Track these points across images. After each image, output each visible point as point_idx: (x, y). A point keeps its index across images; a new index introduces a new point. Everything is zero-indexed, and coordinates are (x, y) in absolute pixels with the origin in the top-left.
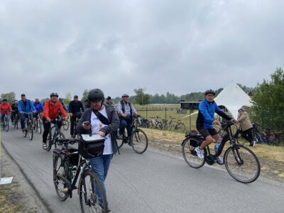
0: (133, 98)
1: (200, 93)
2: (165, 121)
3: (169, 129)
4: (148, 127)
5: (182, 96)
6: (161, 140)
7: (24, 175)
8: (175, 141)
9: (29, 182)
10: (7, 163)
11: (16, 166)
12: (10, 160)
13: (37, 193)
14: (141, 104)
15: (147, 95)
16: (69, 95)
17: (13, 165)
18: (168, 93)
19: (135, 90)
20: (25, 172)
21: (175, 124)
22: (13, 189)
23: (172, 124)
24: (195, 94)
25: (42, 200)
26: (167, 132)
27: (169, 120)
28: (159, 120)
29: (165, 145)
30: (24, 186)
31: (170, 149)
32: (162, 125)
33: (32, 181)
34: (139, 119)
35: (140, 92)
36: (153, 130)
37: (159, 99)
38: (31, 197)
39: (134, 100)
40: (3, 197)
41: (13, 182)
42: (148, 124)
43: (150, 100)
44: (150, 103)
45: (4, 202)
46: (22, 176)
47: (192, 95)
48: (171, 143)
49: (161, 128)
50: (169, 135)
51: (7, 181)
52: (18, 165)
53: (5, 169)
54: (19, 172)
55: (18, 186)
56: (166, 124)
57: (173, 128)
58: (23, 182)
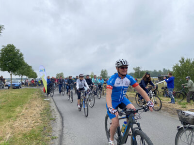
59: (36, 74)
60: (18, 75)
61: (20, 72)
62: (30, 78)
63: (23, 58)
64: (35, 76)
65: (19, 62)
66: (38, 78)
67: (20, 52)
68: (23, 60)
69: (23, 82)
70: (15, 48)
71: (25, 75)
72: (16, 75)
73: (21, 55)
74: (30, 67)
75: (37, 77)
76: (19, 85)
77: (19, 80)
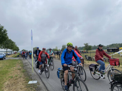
0: (83, 47)
1: (116, 44)
4: (91, 61)
5: (108, 46)
11: (38, 76)
12: (36, 73)
13: (46, 88)
15: (90, 46)
16: (57, 47)
19: (84, 44)
20: (42, 79)
22: (38, 86)
24: (114, 44)
30: (41, 85)
33: (44, 83)
34: (87, 57)
35: (86, 45)
38: (44, 90)
39: (84, 48)
40: (34, 88)
41: (37, 83)
42: (91, 59)
43: (92, 48)
44: (91, 49)
46: (40, 80)
47: (112, 45)
51: (35, 82)
53: (34, 77)
55: (39, 84)
58: (41, 83)
59: (18, 48)
60: (4, 48)
61: (5, 46)
62: (14, 50)
63: (7, 34)
64: (17, 49)
65: (3, 36)
67: (4, 29)
68: (6, 35)
69: (9, 54)
71: (9, 48)
72: (2, 49)
73: (5, 31)
74: (13, 42)
75: (19, 50)
76: (3, 57)
77: (3, 53)
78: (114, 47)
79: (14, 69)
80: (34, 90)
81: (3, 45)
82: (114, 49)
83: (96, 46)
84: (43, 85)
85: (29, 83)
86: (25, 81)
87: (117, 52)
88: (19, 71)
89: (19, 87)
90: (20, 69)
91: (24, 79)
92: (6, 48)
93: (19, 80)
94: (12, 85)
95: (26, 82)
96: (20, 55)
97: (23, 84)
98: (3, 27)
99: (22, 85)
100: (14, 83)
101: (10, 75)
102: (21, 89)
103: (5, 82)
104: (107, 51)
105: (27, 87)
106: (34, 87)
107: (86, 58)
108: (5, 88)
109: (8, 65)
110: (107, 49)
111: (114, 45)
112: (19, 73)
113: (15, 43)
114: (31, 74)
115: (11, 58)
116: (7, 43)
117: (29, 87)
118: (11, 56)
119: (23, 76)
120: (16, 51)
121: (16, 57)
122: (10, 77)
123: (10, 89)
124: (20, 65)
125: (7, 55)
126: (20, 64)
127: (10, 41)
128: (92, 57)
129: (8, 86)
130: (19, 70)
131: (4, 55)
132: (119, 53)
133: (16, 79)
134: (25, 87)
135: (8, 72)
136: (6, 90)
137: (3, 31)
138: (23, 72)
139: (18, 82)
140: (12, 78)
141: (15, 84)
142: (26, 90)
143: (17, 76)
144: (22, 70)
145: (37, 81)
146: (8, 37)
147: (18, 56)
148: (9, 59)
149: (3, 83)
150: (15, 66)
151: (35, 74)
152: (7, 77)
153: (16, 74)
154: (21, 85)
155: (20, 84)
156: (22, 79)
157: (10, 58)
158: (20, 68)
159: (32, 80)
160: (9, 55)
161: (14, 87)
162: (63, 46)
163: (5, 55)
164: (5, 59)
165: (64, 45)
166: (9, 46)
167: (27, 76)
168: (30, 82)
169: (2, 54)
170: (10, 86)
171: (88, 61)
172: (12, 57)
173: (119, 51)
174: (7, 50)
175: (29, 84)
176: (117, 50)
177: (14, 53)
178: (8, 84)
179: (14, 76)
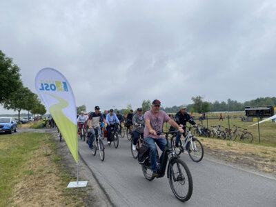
0: (189, 107)
1: (267, 98)
2: (229, 131)
3: (233, 138)
4: (209, 137)
5: (247, 103)
6: (226, 151)
7: (97, 180)
8: (242, 152)
9: (100, 186)
10: (83, 168)
11: (89, 172)
12: (84, 165)
13: (108, 198)
14: (200, 112)
15: (206, 102)
16: (130, 106)
17: (87, 170)
18: (229, 100)
19: (193, 99)
20: (97, 177)
21: (241, 133)
22: (88, 192)
23: (237, 133)
24: (262, 99)
25: (112, 204)
26: (231, 142)
27: (233, 129)
28: (221, 129)
29: (231, 157)
30: (97, 191)
31: (237, 161)
32: (226, 135)
33: (103, 186)
34: (199, 128)
35: (198, 100)
36: (215, 140)
37: (219, 107)
38: (103, 202)
39: (192, 109)
40: (80, 198)
41: (88, 186)
42: (209, 134)
43: (210, 108)
44: (209, 111)
45: (82, 204)
46: (94, 181)
47: (258, 100)
48: (238, 154)
49: (224, 137)
50: (234, 145)
51: (83, 184)
52: (91, 170)
53: (80, 173)
54: (92, 177)
55: (92, 189)
56: (230, 134)
57: (238, 138)
58: (95, 186)
59: (43, 107)
60: (13, 108)
61: (16, 103)
62: (34, 113)
63: (18, 75)
64: (42, 110)
65: (10, 81)
66: (47, 113)
67: (12, 65)
68: (17, 78)
69: (23, 120)
70: (3, 55)
71: (25, 108)
72: (8, 109)
73: (15, 69)
74: (32, 95)
75: (45, 111)
76: (12, 127)
77: (11, 118)
78: (261, 105)
79: (36, 155)
80: (81, 201)
81: (11, 100)
82: (262, 111)
83: (220, 103)
84: (100, 190)
85: (68, 186)
86: (60, 183)
87: (269, 116)
88: (45, 159)
89: (47, 194)
90: (49, 155)
91: (58, 178)
92: (16, 107)
93: (47, 178)
94: (33, 190)
95: (62, 185)
96: (48, 124)
97: (55, 188)
98: (10, 61)
99: (55, 191)
100: (37, 185)
101: (27, 169)
102: (52, 199)
103: (16, 183)
104: (246, 115)
105: (64, 195)
106: (79, 196)
107: (197, 130)
108: (17, 196)
109: (21, 145)
110: (246, 111)
111: (262, 101)
112: (46, 164)
113: (37, 96)
114: (73, 166)
115: (29, 130)
116: (19, 97)
117: (70, 195)
118: (29, 125)
119: (55, 170)
120: (38, 113)
121: (39, 127)
122: (26, 172)
123: (28, 199)
124: (48, 144)
125: (19, 123)
126: (49, 142)
127: (26, 91)
128: (210, 128)
129: (24, 192)
130: (46, 156)
131: (12, 123)
132: (273, 120)
133: (40, 178)
134: (61, 195)
135: (22, 161)
136: (18, 201)
137: (10, 69)
138: (56, 161)
139: (46, 185)
140: (31, 174)
141: (39, 187)
142: (63, 201)
143: (42, 171)
144: (54, 157)
145: (87, 182)
146: (21, 83)
147: (44, 126)
148: (25, 133)
149: (12, 186)
150: (37, 147)
151: (81, 166)
152: (20, 173)
153: (41, 165)
154: (51, 190)
155: (50, 188)
156: (53, 176)
157: (26, 130)
158: (49, 152)
159: (75, 179)
160: (24, 123)
161: (37, 195)
162: (144, 104)
163: (15, 122)
164: (15, 131)
165: (146, 101)
166: (23, 103)
167: (64, 169)
168: (72, 185)
169: (8, 121)
170: (26, 193)
171: (202, 138)
172: (30, 128)
173: (272, 115)
174: (19, 111)
175: (70, 189)
176: (269, 113)
177: (35, 120)
178: (22, 188)
179: (36, 169)
